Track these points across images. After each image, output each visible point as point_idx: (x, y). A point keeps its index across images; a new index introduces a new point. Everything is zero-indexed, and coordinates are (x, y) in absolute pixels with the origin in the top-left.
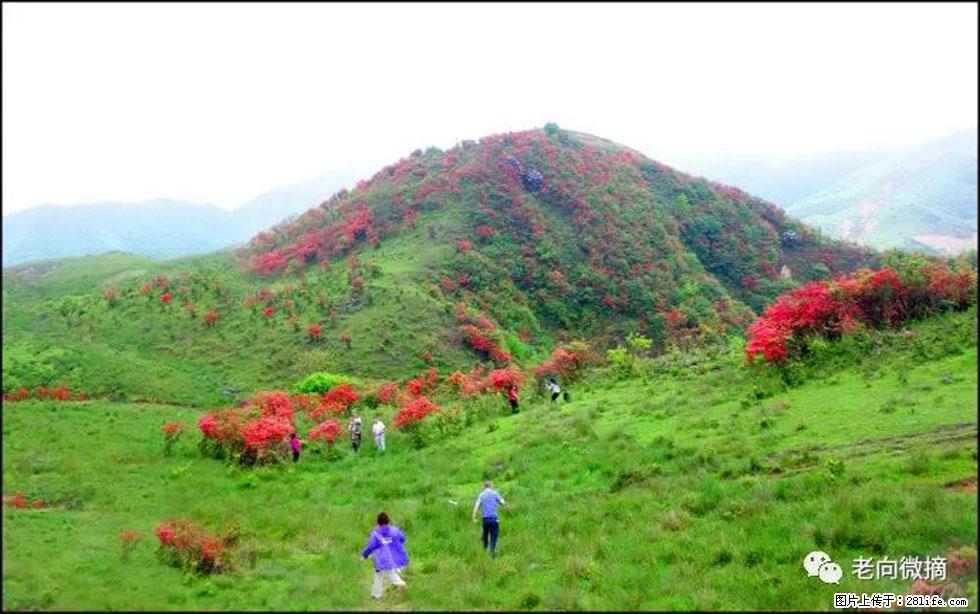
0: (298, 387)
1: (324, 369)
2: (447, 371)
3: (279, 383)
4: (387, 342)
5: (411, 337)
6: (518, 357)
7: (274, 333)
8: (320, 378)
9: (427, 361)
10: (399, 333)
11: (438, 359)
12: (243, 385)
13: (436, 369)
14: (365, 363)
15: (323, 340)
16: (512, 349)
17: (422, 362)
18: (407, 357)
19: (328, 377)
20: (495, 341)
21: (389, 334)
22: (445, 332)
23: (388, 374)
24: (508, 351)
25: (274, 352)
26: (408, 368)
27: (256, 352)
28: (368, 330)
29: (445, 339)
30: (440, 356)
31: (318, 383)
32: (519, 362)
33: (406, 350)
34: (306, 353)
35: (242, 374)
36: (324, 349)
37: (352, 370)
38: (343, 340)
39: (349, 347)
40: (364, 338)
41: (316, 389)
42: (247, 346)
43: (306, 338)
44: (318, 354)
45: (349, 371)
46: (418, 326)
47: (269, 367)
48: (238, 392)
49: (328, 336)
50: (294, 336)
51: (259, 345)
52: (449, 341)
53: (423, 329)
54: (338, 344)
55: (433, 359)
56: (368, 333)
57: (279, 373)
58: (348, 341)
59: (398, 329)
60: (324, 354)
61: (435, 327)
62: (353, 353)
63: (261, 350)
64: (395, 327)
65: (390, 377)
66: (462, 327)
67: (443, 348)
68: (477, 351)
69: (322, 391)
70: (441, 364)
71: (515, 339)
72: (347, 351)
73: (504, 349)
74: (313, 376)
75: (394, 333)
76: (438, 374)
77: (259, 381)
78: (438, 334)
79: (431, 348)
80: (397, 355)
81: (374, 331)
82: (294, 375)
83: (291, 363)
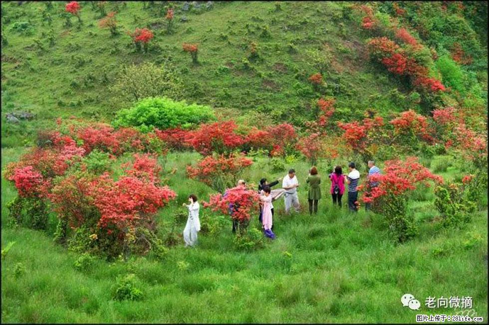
0: (124, 116)
1: (162, 91)
2: (347, 102)
3: (90, 109)
4: (254, 57)
5: (291, 51)
6: (453, 86)
7: (80, 38)
8: (156, 105)
9: (316, 87)
10: (273, 43)
11: (335, 85)
12: (36, 109)
13: (330, 99)
14: (221, 86)
15: (155, 51)
16: (444, 74)
17: (309, 88)
18: (285, 79)
19: (169, 104)
20: (419, 61)
21: (258, 45)
22: (343, 46)
23: (257, 102)
24: (440, 77)
25: (82, 64)
26: (288, 96)
27: (54, 63)
28: (225, 38)
29: (343, 56)
30: (337, 81)
31: (154, 112)
32: (456, 94)
33: (284, 69)
34: (133, 69)
35: (35, 93)
36: (158, 63)
37: (202, 95)
38: (185, 51)
39: (196, 63)
40: (218, 49)
41: (151, 121)
42: (40, 54)
43: (128, 46)
44: (150, 69)
45: (196, 95)
46: (302, 36)
47: (74, 85)
48: (30, 119)
49: (162, 45)
50: (111, 42)
51: (58, 53)
52: (349, 59)
53: (309, 41)
54: (181, 57)
55: (326, 85)
56: (226, 43)
57: (90, 94)
58: (194, 53)
59: (270, 38)
60: (159, 71)
61: (328, 37)
62: (203, 71)
63: (61, 61)
64: (265, 36)
65: (260, 107)
66: (370, 41)
67: (341, 69)
68: (392, 75)
69: (161, 123)
70: (337, 92)
71: (447, 60)
72: (192, 67)
73: (434, 75)
74: (146, 102)
75: (264, 45)
76: (335, 106)
77: (60, 104)
78: (333, 49)
79: (323, 68)
80: (270, 76)
81: (232, 40)
82: (115, 99)
83: (106, 82)
